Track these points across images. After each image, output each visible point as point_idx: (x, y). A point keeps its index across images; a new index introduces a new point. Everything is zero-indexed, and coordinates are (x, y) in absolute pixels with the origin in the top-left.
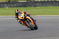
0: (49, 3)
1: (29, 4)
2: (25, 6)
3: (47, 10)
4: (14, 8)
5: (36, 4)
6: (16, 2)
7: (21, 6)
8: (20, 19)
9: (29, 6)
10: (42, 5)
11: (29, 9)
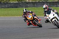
0: (40, 3)
1: (21, 5)
2: (16, 7)
3: (38, 11)
4: (5, 9)
5: (27, 5)
6: (8, 3)
7: (12, 7)
9: (20, 7)
10: (33, 6)
11: (20, 10)
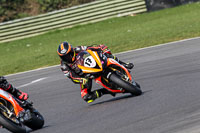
8: (91, 74)
